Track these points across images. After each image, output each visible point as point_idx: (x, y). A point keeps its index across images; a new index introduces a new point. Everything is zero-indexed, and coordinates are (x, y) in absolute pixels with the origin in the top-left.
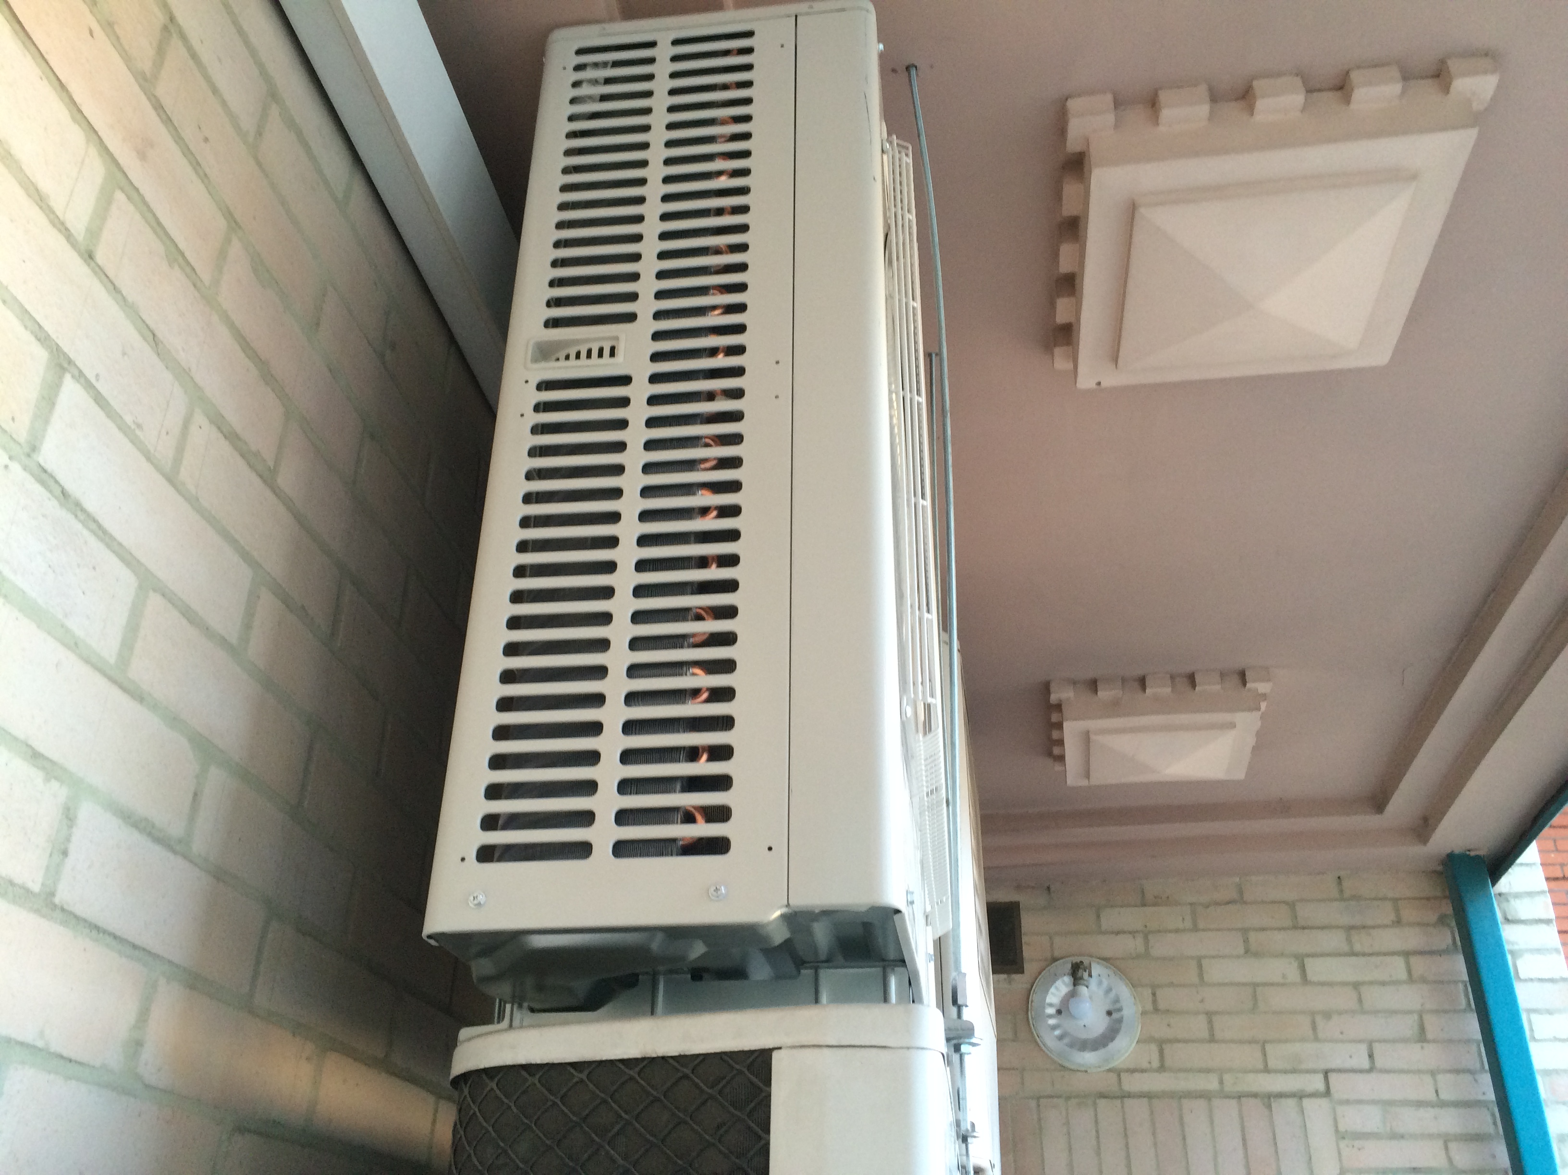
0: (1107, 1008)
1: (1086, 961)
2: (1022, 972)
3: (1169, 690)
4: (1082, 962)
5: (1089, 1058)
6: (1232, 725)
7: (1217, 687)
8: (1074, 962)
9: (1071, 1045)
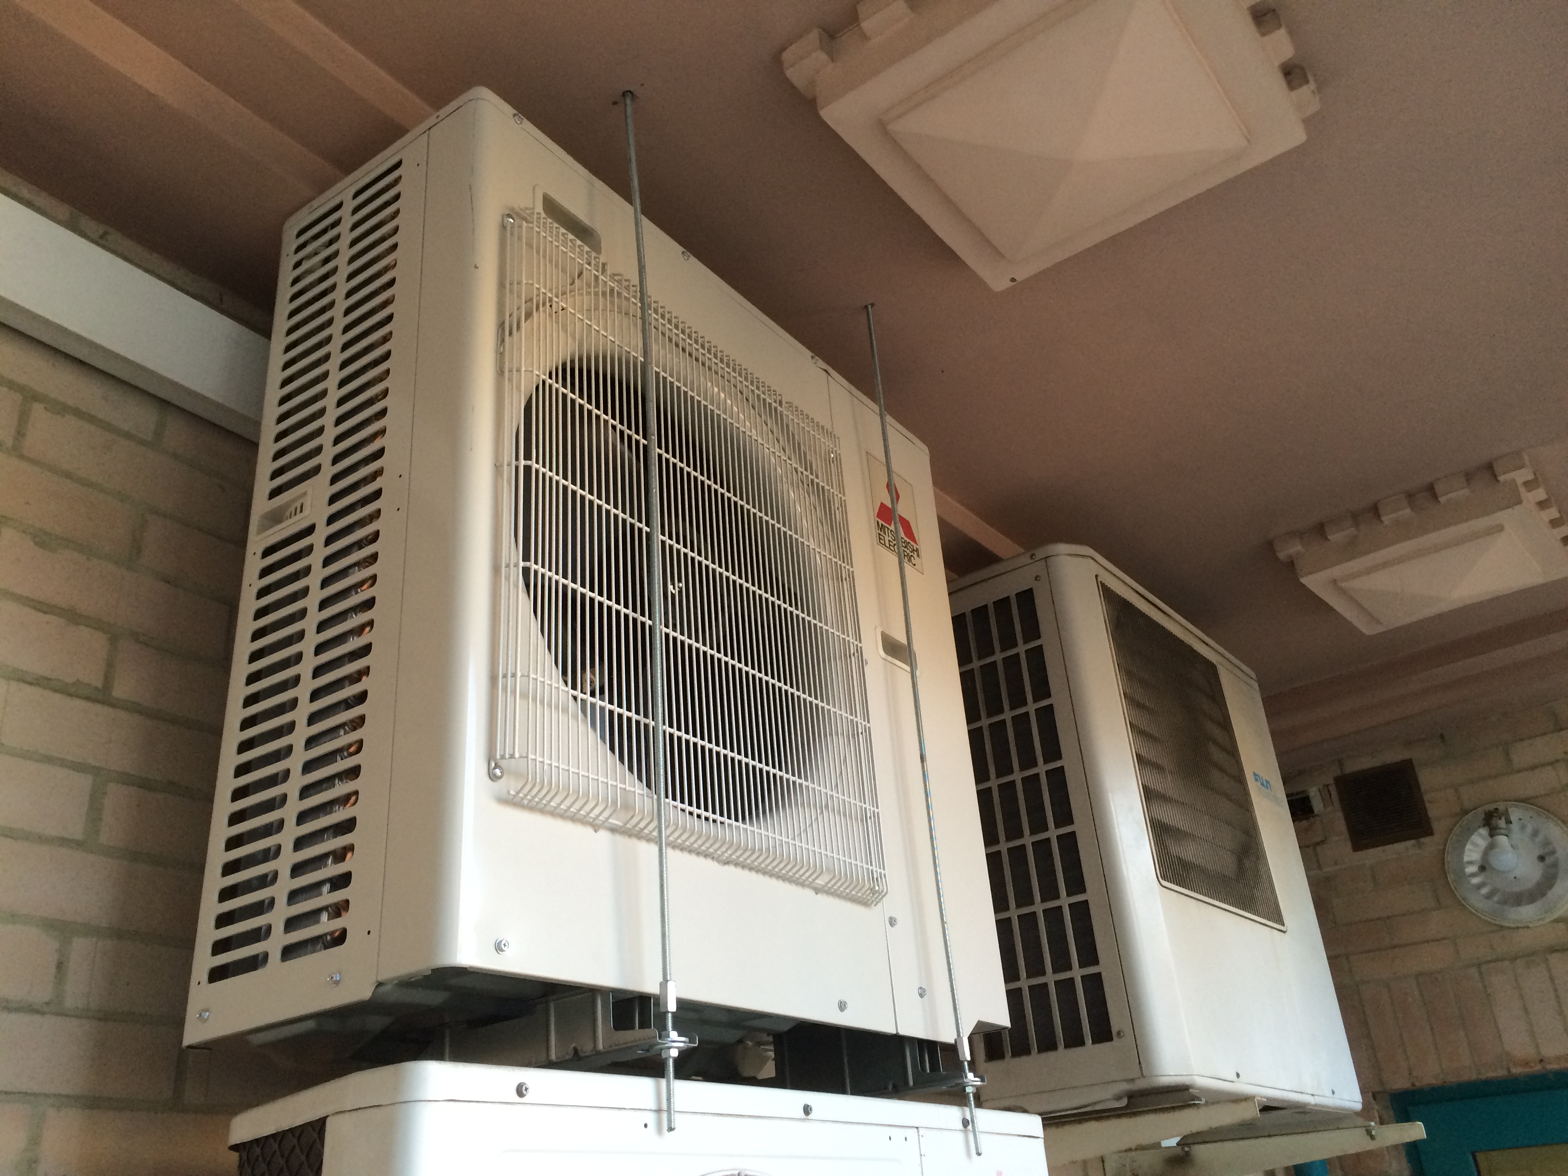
0: (1538, 852)
1: (1501, 807)
2: (1432, 834)
3: (1408, 511)
4: (1497, 809)
5: (1527, 912)
6: (1500, 528)
7: (1465, 492)
8: (1487, 810)
9: (1504, 902)
